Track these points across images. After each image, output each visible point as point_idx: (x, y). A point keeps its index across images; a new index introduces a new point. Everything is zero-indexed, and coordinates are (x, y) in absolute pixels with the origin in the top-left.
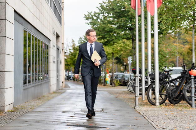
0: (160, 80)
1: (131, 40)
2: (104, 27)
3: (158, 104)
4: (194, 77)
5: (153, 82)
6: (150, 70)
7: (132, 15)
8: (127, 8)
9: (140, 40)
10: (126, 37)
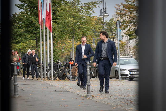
0: (54, 67)
1: (35, 40)
2: (16, 31)
3: (53, 79)
4: (71, 65)
5: (50, 68)
6: (49, 62)
7: (37, 26)
8: (33, 21)
9: (43, 41)
10: (32, 39)
